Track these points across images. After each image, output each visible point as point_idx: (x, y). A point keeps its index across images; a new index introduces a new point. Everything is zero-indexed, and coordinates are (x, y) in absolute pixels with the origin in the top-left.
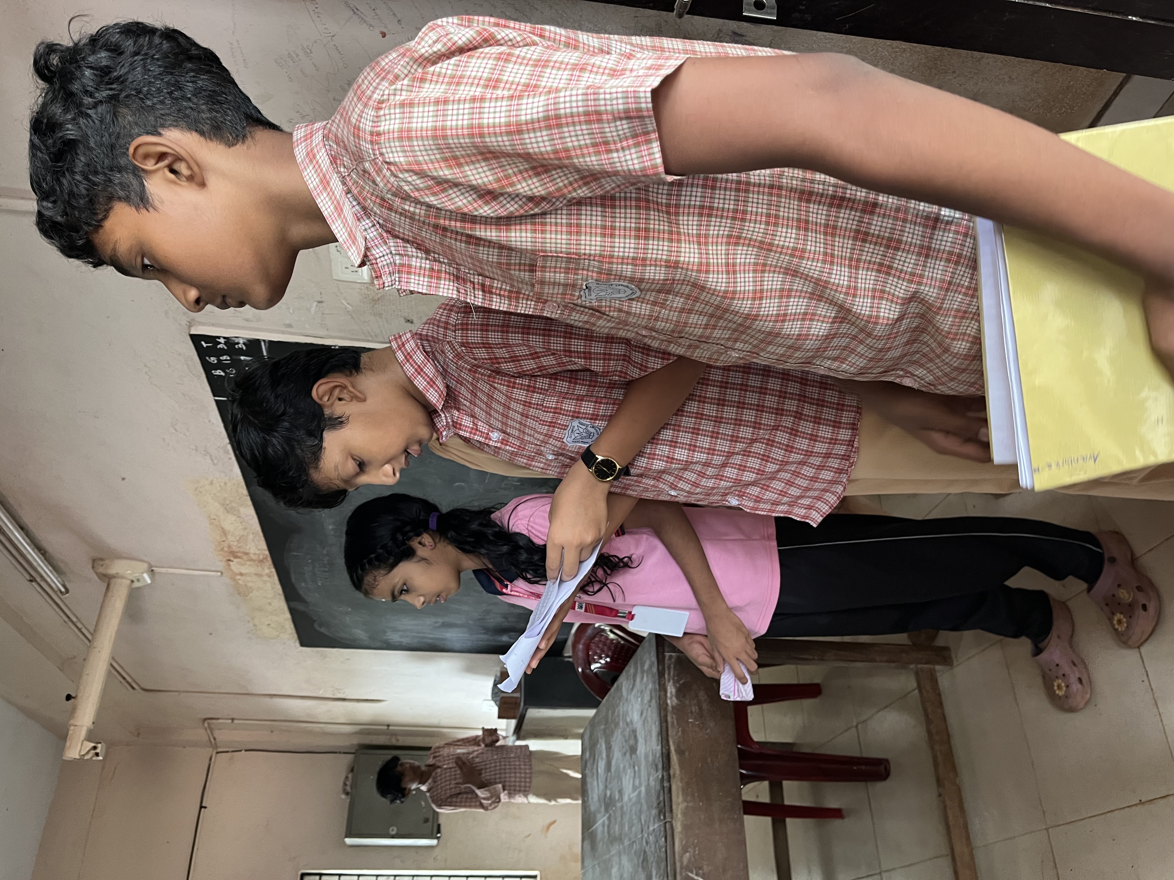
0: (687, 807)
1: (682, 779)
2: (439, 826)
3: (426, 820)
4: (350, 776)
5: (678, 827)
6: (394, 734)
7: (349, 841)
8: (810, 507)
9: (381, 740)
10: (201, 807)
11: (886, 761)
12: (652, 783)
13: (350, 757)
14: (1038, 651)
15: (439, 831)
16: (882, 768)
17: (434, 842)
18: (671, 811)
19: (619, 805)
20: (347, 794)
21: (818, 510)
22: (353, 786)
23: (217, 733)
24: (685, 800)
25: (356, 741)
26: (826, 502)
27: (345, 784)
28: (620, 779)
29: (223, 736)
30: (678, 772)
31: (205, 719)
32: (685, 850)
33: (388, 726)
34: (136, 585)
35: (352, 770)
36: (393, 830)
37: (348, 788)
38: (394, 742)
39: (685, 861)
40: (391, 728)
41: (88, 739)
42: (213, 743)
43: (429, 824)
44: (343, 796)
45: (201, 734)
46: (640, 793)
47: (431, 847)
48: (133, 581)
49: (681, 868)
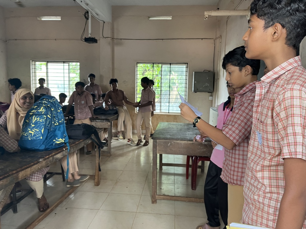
0: (182, 144)
1: (187, 143)
2: (196, 92)
3: (197, 89)
4: (208, 71)
5: (178, 142)
6: (217, 81)
7: (194, 72)
8: (223, 175)
9: (216, 77)
10: (202, 39)
11: (195, 190)
12: (187, 137)
13: (212, 70)
14: (207, 224)
15: (195, 92)
16: (194, 188)
17: (193, 92)
18: (181, 140)
19: (187, 131)
20: (204, 71)
21: (223, 177)
22: (206, 72)
23: (218, 39)
24: (183, 143)
25: (216, 71)
26: (224, 179)
27: (206, 70)
28: (192, 131)
29: (218, 41)
30: (189, 143)
31: (221, 36)
32: (174, 142)
33: (219, 79)
34: (247, 16)
35: (209, 71)
36: (196, 82)
37: (205, 71)
38: (215, 80)
39: (172, 142)
40: (218, 80)
41: (209, 16)
42: (216, 39)
43: (197, 90)
44: (203, 70)
45: (218, 35)
46: (187, 135)
47: (192, 91)
48: (247, 15)
49: (171, 141)
